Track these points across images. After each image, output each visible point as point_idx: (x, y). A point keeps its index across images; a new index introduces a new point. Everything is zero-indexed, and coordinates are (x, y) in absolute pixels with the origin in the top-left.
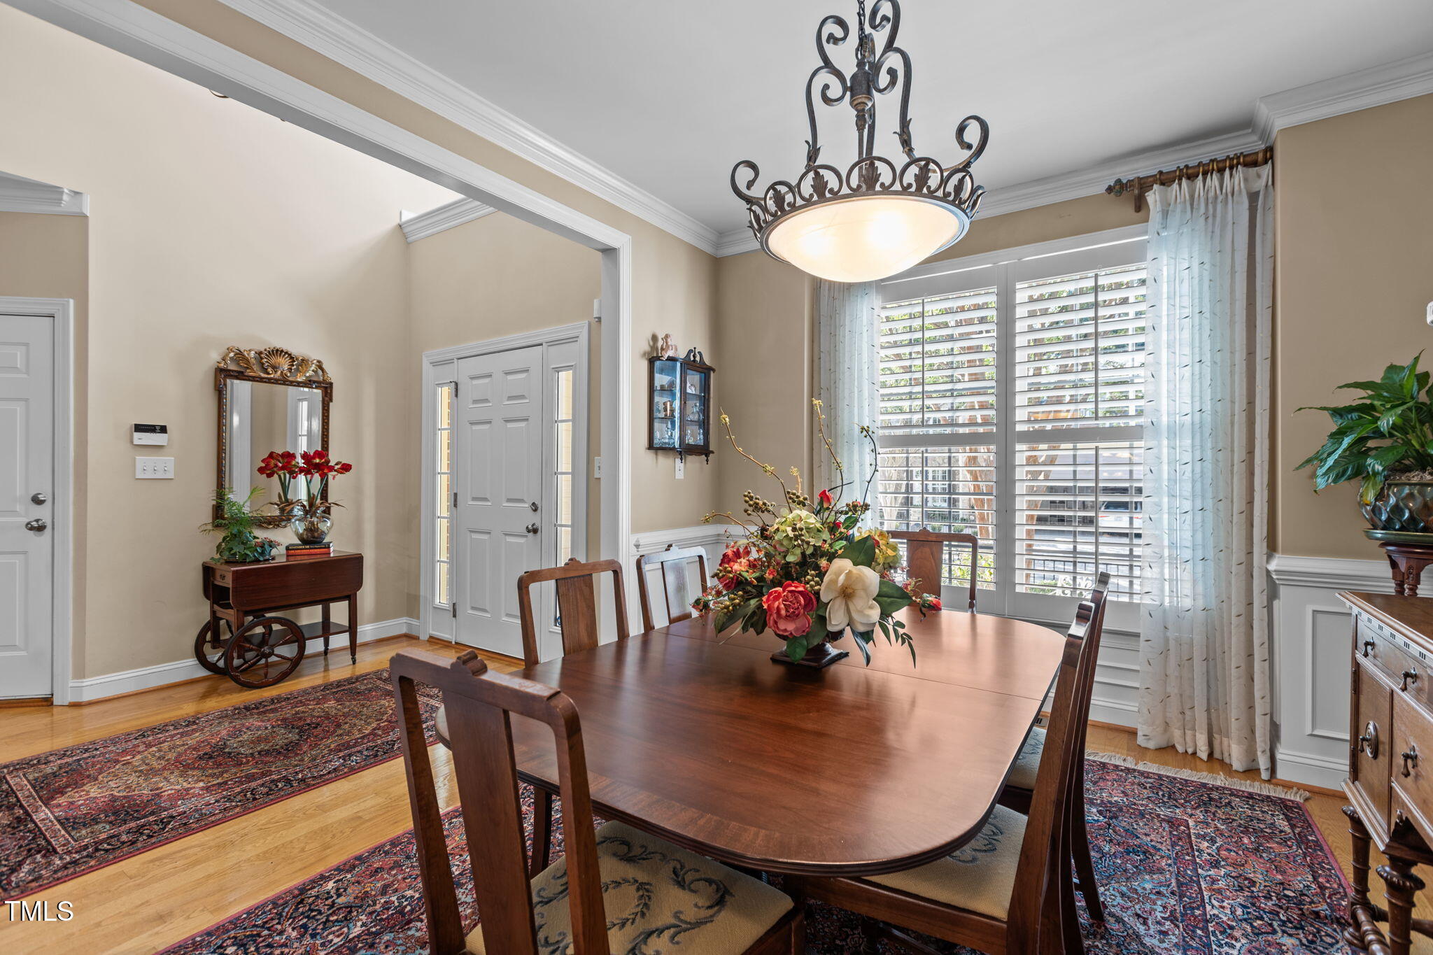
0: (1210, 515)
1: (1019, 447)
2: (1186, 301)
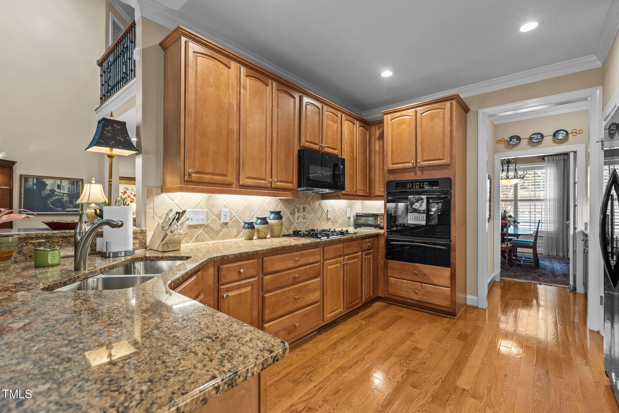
0: (557, 215)
1: (519, 202)
2: (552, 178)
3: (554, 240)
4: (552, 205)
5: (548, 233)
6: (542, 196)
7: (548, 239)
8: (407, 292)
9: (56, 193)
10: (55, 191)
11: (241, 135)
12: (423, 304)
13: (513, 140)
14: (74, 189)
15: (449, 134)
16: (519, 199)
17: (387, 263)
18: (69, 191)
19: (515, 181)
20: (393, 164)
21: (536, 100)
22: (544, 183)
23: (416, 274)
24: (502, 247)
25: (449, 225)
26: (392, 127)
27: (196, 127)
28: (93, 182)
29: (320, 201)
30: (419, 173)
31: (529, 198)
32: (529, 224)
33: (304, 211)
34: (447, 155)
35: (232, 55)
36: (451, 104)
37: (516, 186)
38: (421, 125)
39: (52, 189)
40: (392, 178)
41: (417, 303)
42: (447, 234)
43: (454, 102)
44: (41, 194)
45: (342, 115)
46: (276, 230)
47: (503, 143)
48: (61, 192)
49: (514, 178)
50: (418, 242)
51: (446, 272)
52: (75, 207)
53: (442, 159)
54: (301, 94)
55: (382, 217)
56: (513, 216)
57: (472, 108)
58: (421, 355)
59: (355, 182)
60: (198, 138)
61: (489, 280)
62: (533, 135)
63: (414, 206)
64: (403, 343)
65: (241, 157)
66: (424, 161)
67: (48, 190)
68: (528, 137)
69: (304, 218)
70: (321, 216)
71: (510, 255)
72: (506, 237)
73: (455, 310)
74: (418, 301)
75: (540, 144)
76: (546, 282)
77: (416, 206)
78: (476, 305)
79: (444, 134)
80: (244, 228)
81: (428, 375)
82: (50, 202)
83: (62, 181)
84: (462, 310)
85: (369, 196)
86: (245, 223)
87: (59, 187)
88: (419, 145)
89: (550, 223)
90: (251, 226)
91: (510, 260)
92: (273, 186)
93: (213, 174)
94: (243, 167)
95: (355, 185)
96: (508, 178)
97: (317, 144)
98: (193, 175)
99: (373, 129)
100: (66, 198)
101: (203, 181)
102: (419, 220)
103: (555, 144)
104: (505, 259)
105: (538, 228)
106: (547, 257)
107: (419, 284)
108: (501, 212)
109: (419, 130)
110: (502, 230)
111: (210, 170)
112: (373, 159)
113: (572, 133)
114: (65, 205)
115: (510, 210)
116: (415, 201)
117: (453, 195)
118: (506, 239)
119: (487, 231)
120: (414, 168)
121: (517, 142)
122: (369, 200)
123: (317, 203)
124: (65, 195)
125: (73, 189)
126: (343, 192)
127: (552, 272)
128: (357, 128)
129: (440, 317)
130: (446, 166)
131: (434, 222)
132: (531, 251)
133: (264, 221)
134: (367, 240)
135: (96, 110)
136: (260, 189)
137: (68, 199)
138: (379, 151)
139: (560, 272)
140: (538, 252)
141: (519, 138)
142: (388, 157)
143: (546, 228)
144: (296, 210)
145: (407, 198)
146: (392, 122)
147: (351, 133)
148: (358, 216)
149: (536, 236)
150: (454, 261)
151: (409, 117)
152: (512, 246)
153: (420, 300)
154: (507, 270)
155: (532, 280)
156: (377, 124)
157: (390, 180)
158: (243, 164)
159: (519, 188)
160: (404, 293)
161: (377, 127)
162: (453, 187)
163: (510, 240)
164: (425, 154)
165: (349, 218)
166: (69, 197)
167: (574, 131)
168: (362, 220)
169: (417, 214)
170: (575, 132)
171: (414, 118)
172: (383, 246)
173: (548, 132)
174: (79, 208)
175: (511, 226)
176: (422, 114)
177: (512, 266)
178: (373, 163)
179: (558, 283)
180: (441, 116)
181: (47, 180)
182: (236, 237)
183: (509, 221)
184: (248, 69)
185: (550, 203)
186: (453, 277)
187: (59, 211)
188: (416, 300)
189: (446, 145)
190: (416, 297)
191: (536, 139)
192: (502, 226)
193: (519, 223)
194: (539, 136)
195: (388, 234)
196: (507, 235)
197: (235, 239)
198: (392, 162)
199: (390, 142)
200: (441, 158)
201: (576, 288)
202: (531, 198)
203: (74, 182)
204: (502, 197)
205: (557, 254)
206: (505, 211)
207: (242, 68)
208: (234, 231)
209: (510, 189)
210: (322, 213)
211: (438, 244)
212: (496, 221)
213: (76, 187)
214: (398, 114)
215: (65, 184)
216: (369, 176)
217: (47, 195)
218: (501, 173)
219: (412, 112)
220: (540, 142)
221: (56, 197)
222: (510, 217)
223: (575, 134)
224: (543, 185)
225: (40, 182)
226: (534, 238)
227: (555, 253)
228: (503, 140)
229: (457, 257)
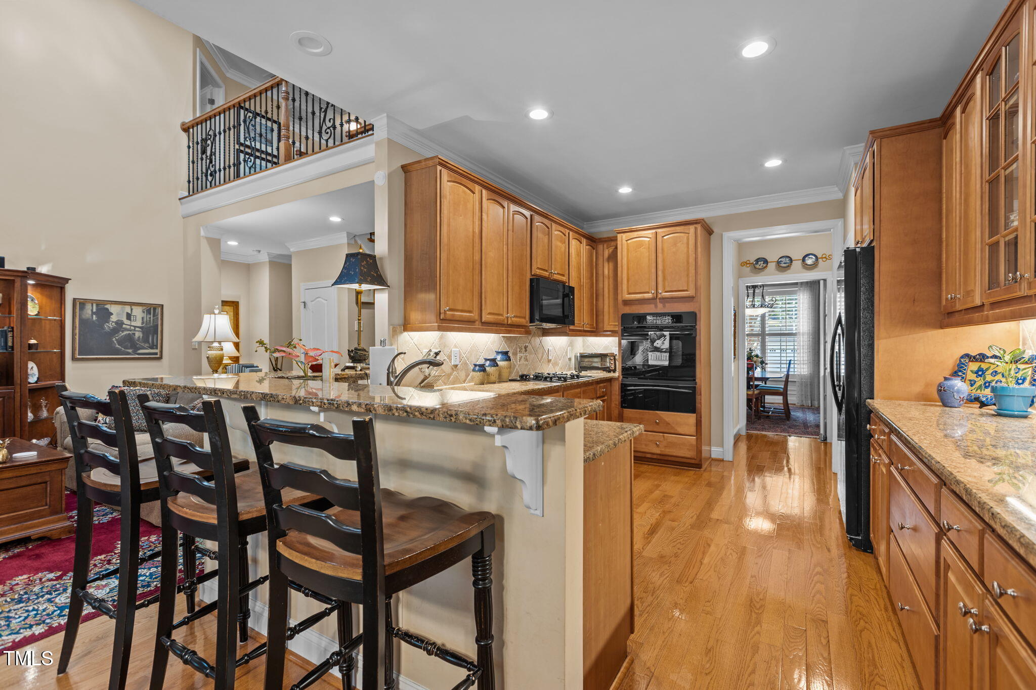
0: (811, 353)
2: (806, 305)
3: (809, 386)
4: (806, 340)
5: (802, 377)
6: (794, 329)
7: (802, 384)
8: (646, 445)
9: (124, 326)
10: (123, 323)
11: (483, 266)
12: (666, 458)
13: (759, 263)
14: (150, 320)
15: (694, 263)
16: (767, 332)
17: (623, 412)
18: (143, 323)
19: (761, 311)
20: (630, 294)
21: (783, 227)
22: (796, 312)
23: (657, 424)
24: (747, 394)
25: (694, 367)
26: (628, 250)
27: (448, 260)
28: (217, 311)
29: (541, 338)
30: (660, 305)
31: (779, 332)
32: (779, 366)
33: (526, 351)
34: (692, 286)
35: (476, 179)
36: (696, 229)
37: (763, 317)
38: (663, 249)
39: (118, 320)
40: (628, 310)
41: (659, 457)
42: (693, 377)
43: (699, 226)
44: (103, 328)
45: (569, 233)
46: (505, 374)
47: (748, 265)
48: (132, 324)
49: (761, 306)
50: (662, 386)
51: (691, 418)
52: (152, 348)
53: (687, 291)
54: (532, 213)
55: (612, 358)
56: (760, 355)
57: (715, 230)
58: (673, 500)
59: (582, 315)
60: (451, 272)
61: (735, 431)
62: (780, 258)
63: (655, 344)
64: (652, 492)
65: (483, 291)
66: (666, 292)
67: (113, 322)
68: (776, 260)
69: (526, 360)
70: (542, 357)
71: (756, 406)
72: (751, 383)
73: (701, 460)
74: (660, 455)
75: (789, 269)
76: (796, 433)
77: (658, 343)
78: (721, 457)
79: (688, 263)
80: (474, 370)
81: (684, 513)
82: (116, 340)
83: (133, 307)
84: (708, 463)
85: (595, 331)
86: (475, 365)
87: (129, 316)
88: (660, 273)
89: (803, 364)
90: (482, 368)
91: (757, 411)
92: (509, 322)
93: (462, 311)
94: (485, 301)
95: (582, 318)
96: (754, 306)
97: (547, 271)
98: (447, 312)
99: (600, 247)
100: (138, 334)
101: (454, 318)
102: (661, 360)
103: (804, 270)
104: (751, 409)
105: (788, 371)
106: (800, 408)
107: (661, 434)
108: (746, 350)
109: (660, 255)
110: (748, 373)
111: (460, 308)
112: (601, 285)
113: (822, 258)
114: (137, 344)
115: (756, 348)
116: (656, 338)
117: (698, 331)
118: (752, 385)
119: (733, 375)
120: (653, 300)
121: (764, 265)
122: (596, 336)
123: (536, 341)
124: (137, 329)
125: (148, 319)
126: (572, 327)
127: (804, 424)
128: (584, 247)
129: (684, 471)
130: (690, 299)
131: (679, 361)
132: (781, 397)
133: (494, 362)
134: (602, 385)
135: (180, 199)
136: (498, 325)
137: (141, 335)
138: (609, 275)
139: (813, 423)
140: (789, 402)
141: (766, 261)
142: (623, 285)
143: (799, 371)
144: (518, 350)
145: (648, 335)
146: (628, 244)
147: (578, 254)
148: (583, 356)
149: (787, 382)
150: (699, 405)
151: (649, 239)
152: (759, 394)
153: (664, 453)
154: (753, 423)
155: (781, 432)
156: (606, 241)
157: (625, 312)
158: (485, 298)
159: (767, 318)
160: (643, 446)
161: (605, 246)
162: (698, 323)
163: (757, 386)
164: (667, 284)
165: (570, 359)
166: (143, 333)
167: (824, 256)
168: (586, 362)
169: (658, 354)
170: (825, 258)
171: (654, 240)
172: (617, 393)
173: (797, 255)
174: (157, 348)
175: (758, 368)
176: (663, 237)
177: (759, 418)
178: (601, 291)
179: (808, 434)
180: (685, 240)
181: (113, 306)
182: (464, 382)
183: (755, 362)
184: (489, 192)
185: (803, 337)
186: (699, 423)
187: (128, 354)
188: (657, 454)
189: (690, 275)
190: (657, 450)
191: (785, 263)
192: (747, 368)
193: (766, 364)
194: (787, 259)
195: (623, 377)
196: (754, 379)
197: (463, 385)
198: (628, 291)
199: (625, 267)
200: (686, 289)
201: (826, 437)
202: (782, 332)
203: (150, 309)
204: (747, 330)
205: (811, 404)
206: (750, 349)
207: (484, 191)
208: (462, 374)
209: (756, 319)
210: (543, 354)
211: (681, 387)
212: (741, 362)
213: (154, 316)
214: (635, 234)
215: (138, 312)
216: (596, 306)
217: (111, 330)
218: (746, 298)
219: (652, 233)
220: (788, 267)
221: (125, 333)
222: (757, 356)
223: (824, 260)
224: (796, 314)
225: (102, 309)
226: (783, 383)
227: (810, 402)
228: (748, 262)
229: (702, 401)
